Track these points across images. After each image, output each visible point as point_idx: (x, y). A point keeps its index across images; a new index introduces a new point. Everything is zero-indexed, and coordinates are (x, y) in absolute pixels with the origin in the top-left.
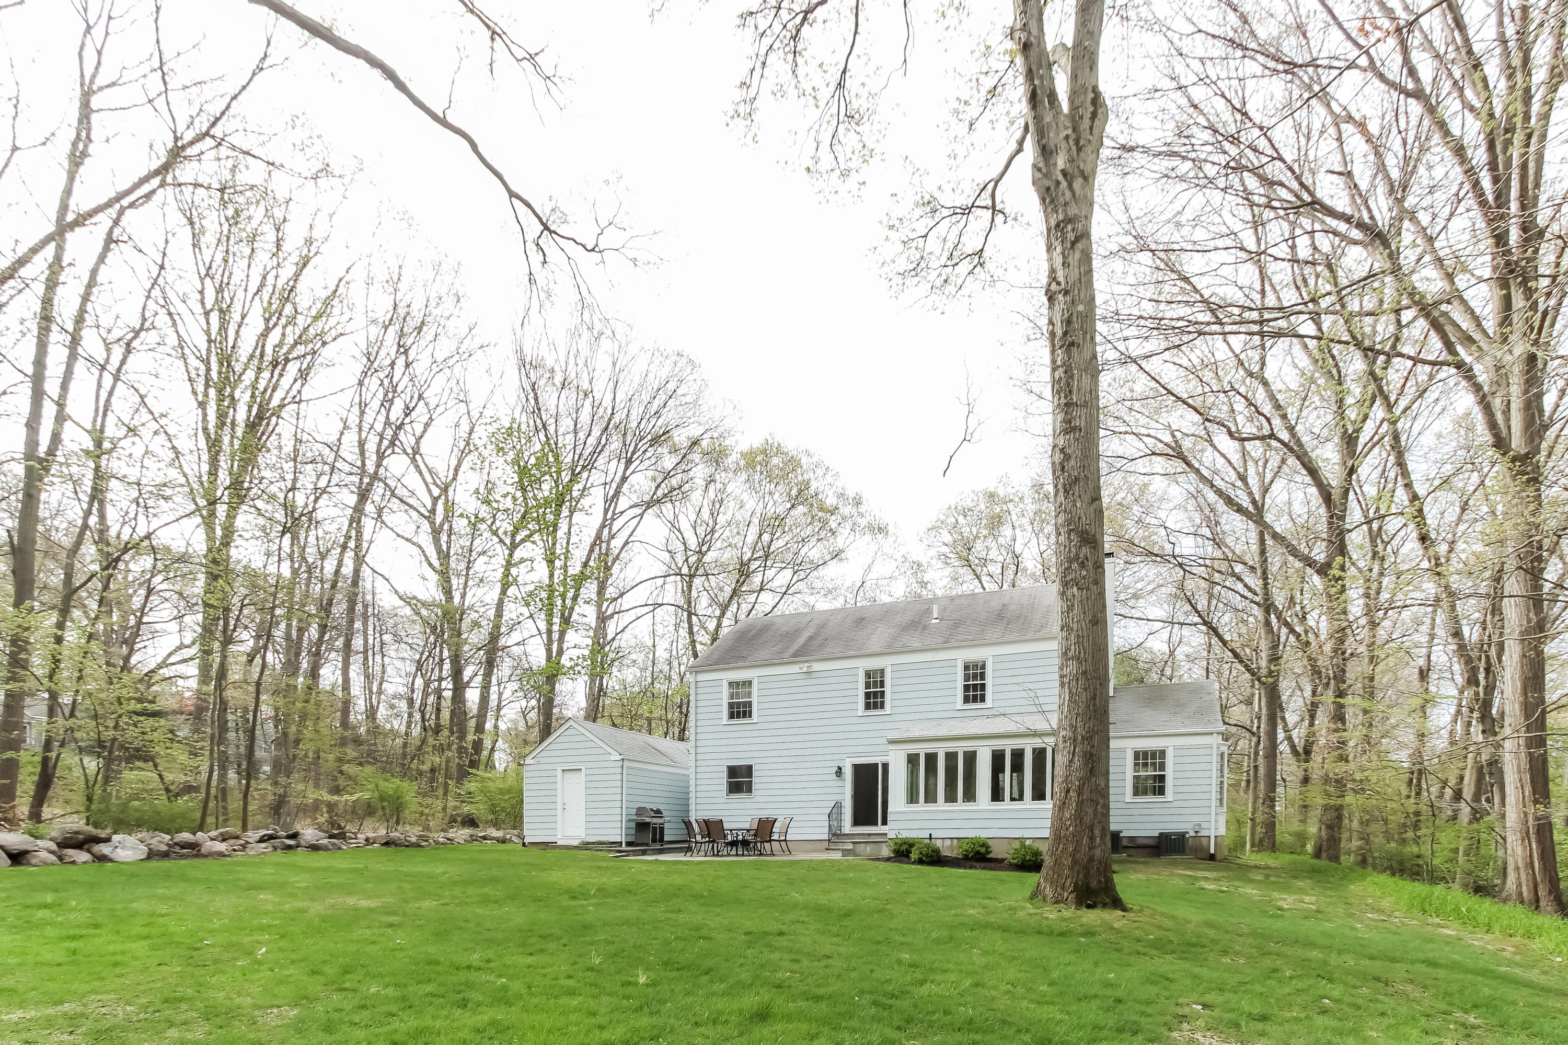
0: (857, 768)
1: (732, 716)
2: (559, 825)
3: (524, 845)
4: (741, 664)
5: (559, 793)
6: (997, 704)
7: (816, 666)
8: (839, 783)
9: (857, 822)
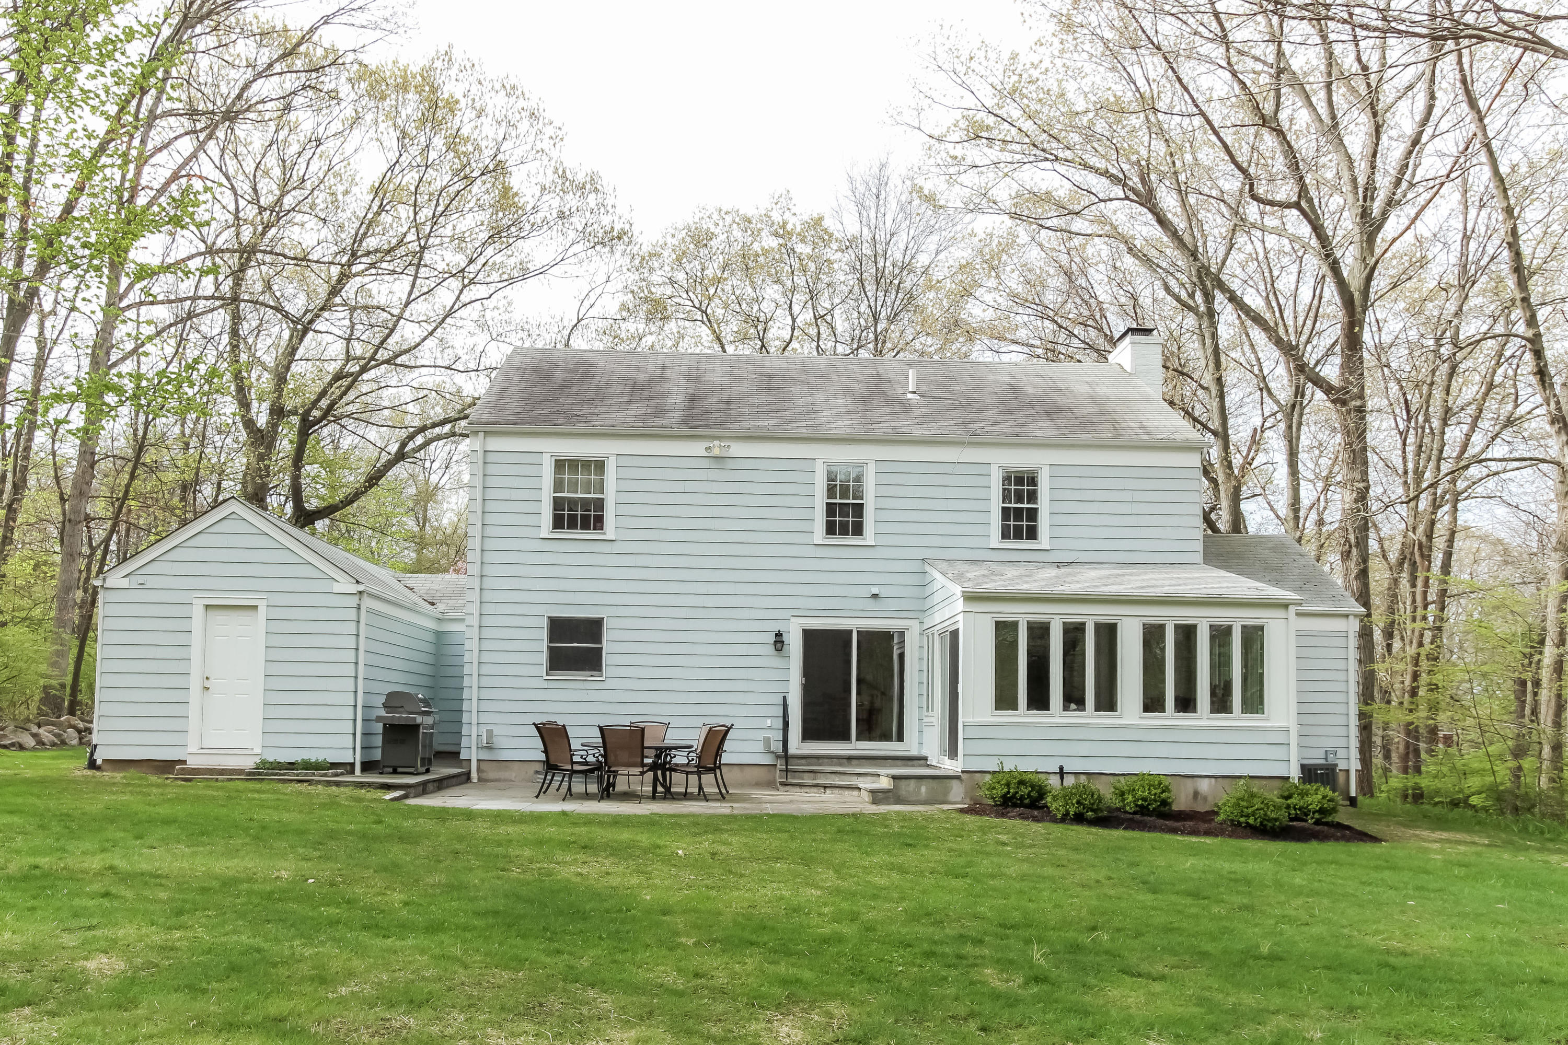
0: (810, 636)
1: (558, 523)
2: (193, 723)
3: (92, 765)
4: (582, 428)
5: (196, 653)
6: (1058, 544)
7: (738, 449)
8: (777, 662)
9: (809, 734)
